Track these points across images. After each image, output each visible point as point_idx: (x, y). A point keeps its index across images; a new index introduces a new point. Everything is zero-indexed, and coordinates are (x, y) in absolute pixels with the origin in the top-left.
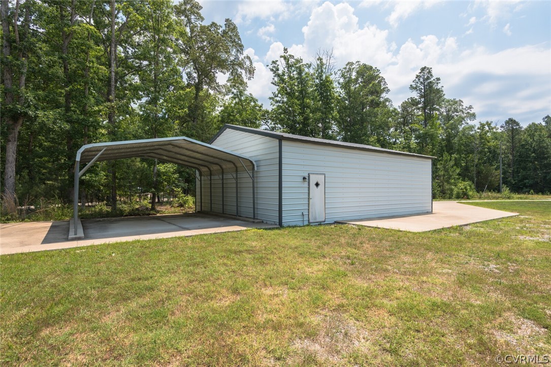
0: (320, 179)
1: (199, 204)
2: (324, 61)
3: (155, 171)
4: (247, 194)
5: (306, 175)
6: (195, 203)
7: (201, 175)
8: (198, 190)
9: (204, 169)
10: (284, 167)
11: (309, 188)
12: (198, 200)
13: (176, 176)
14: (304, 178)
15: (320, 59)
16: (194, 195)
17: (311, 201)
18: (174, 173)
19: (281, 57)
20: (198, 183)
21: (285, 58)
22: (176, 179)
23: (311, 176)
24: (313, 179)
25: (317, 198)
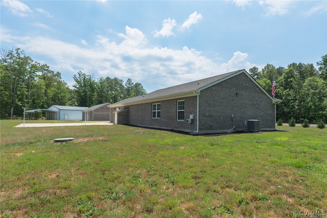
0: (67, 114)
1: (46, 118)
4: (55, 116)
9: (48, 112)
10: (60, 113)
20: (46, 114)
21: (79, 73)
24: (65, 114)
25: (66, 117)
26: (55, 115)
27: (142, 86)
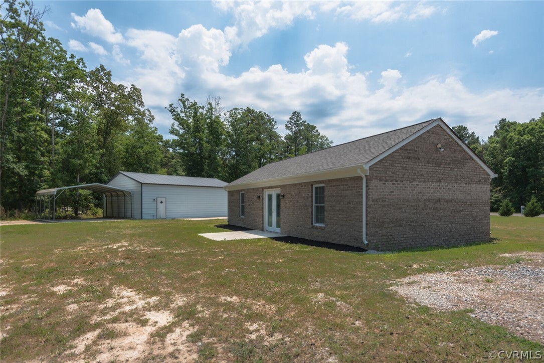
0: (163, 200)
1: (105, 213)
2: (214, 106)
3: (78, 194)
4: (129, 206)
5: (155, 198)
6: (103, 213)
7: (106, 196)
8: (105, 205)
9: (107, 194)
10: (143, 195)
11: (157, 204)
12: (105, 211)
13: (91, 197)
14: (154, 200)
15: (210, 104)
16: (103, 208)
17: (158, 210)
18: (90, 195)
19: (179, 100)
20: (105, 201)
22: (91, 199)
23: (158, 199)
24: (159, 200)
25: (161, 208)
26: (129, 201)
27: (317, 131)
